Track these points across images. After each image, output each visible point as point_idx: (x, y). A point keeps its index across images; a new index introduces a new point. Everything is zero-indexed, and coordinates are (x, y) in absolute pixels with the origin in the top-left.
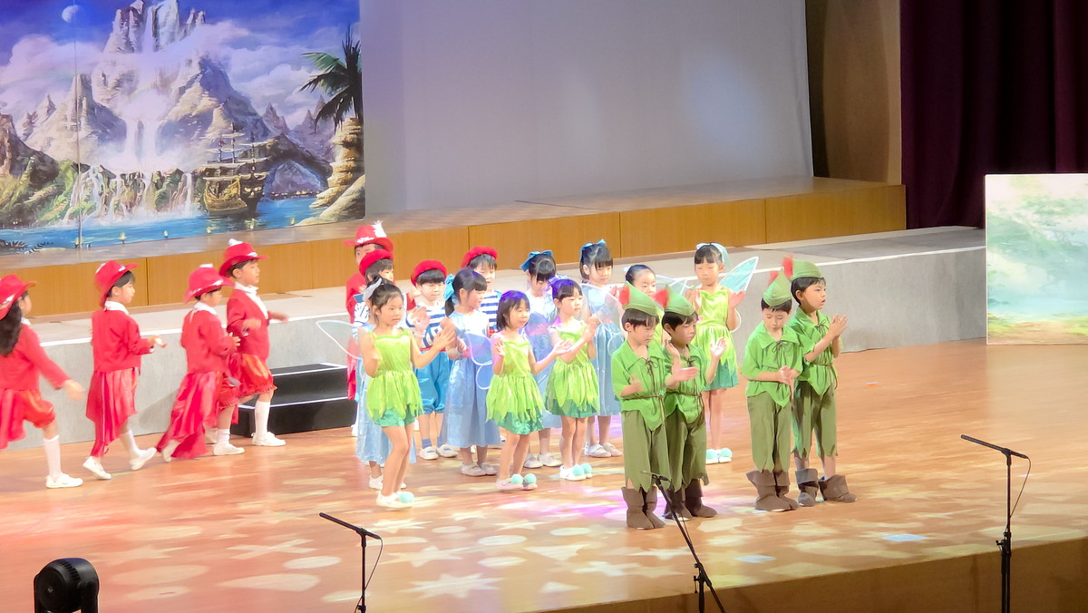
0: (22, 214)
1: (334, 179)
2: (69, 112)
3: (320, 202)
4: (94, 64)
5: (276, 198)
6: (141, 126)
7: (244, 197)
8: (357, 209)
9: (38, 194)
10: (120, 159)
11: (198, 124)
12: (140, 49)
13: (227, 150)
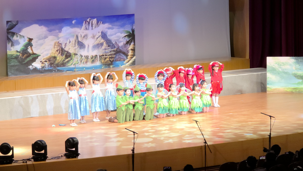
0: (63, 64)
1: (129, 57)
2: (74, 43)
3: (126, 62)
4: (79, 33)
5: (117, 61)
6: (88, 46)
7: (110, 61)
8: (134, 63)
9: (67, 60)
10: (84, 53)
11: (100, 45)
12: (89, 29)
13: (106, 51)
